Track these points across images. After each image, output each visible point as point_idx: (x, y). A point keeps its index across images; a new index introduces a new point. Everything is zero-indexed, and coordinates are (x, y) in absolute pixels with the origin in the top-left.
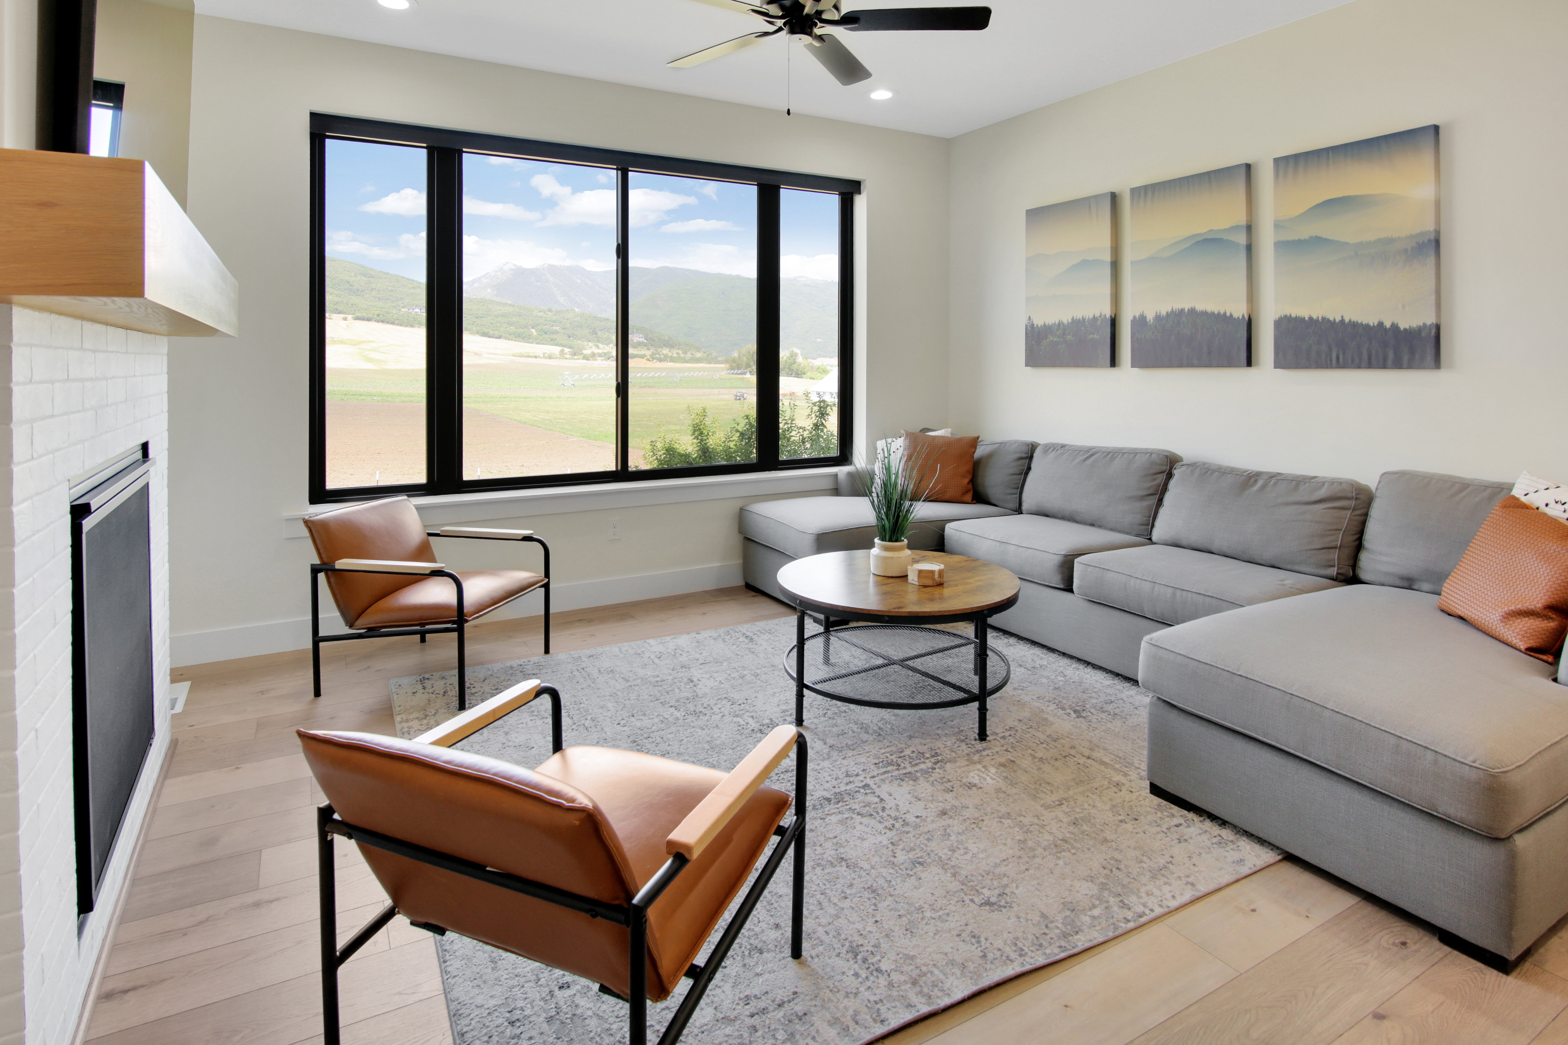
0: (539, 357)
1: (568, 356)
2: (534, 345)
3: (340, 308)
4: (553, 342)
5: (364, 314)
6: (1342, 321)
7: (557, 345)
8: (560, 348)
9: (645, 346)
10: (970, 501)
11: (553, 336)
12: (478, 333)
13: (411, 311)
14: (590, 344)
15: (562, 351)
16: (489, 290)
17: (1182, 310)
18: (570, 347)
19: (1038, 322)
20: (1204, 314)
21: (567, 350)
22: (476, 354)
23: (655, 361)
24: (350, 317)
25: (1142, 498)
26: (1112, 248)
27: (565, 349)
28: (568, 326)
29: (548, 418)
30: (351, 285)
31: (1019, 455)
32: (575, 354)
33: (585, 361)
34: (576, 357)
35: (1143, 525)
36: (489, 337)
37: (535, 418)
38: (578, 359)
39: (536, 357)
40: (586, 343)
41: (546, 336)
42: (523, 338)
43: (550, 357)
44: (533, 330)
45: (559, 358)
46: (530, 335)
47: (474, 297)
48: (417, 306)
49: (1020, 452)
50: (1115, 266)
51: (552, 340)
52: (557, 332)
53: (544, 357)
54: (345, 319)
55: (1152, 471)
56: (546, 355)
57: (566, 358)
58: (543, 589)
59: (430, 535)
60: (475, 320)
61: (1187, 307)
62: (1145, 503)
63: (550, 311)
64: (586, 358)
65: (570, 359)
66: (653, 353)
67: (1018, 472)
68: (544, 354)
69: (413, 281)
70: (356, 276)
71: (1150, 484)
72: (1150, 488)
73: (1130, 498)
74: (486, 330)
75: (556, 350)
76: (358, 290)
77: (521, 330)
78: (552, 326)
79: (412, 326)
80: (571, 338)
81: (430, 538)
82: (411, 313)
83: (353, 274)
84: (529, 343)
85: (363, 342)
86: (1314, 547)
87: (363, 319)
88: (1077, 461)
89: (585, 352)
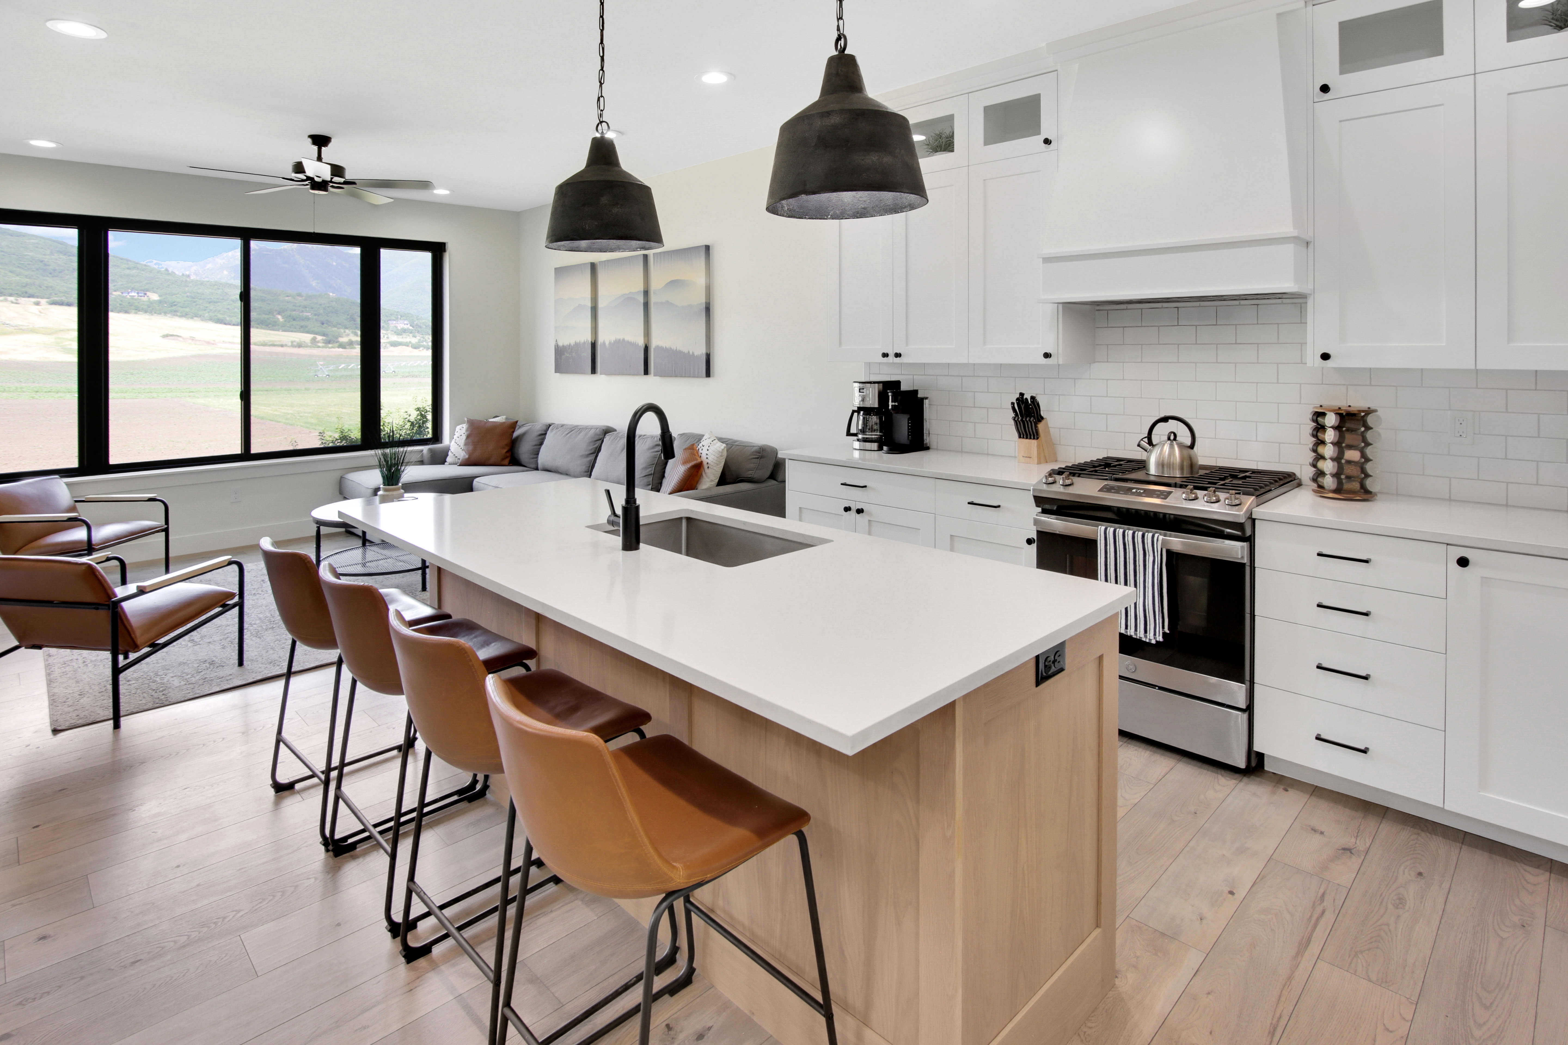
0: (286, 345)
1: (320, 345)
2: (281, 333)
3: (30, 291)
4: (304, 329)
5: (64, 299)
6: (676, 350)
7: (308, 332)
8: (311, 336)
9: (411, 333)
10: (507, 464)
11: (303, 323)
12: (211, 319)
13: (125, 295)
14: (347, 331)
15: (314, 339)
16: (225, 272)
17: (620, 339)
18: (324, 335)
19: (560, 344)
20: (628, 342)
21: (319, 338)
22: (208, 343)
23: (421, 349)
24: (43, 301)
25: (588, 455)
26: (592, 299)
27: (317, 336)
28: (321, 311)
29: (291, 412)
30: (46, 265)
31: (540, 432)
32: (329, 342)
33: (341, 350)
34: (330, 345)
35: (586, 472)
36: (225, 324)
37: (275, 413)
38: (332, 347)
39: (282, 346)
40: (342, 330)
41: (294, 323)
42: (267, 325)
43: (300, 346)
44: (279, 317)
45: (310, 347)
46: (275, 322)
47: (207, 279)
48: (133, 289)
49: (542, 431)
50: (594, 310)
51: (302, 327)
52: (308, 319)
53: (293, 346)
54: (38, 304)
55: (595, 439)
56: (295, 344)
57: (319, 347)
58: (164, 533)
59: (76, 501)
60: (208, 305)
61: (621, 338)
62: (589, 459)
63: (300, 295)
64: (342, 346)
65: (323, 347)
66: (420, 340)
67: (538, 444)
68: (292, 342)
69: (128, 260)
70: (52, 253)
71: (593, 447)
72: (592, 449)
73: (582, 456)
74: (221, 316)
75: (307, 337)
76: (55, 270)
77: (264, 316)
78: (303, 312)
79: (126, 312)
80: (325, 325)
81: (77, 504)
82: (125, 297)
83: (48, 252)
84: (273, 330)
85: (62, 331)
86: (642, 476)
87: (61, 304)
88: (564, 435)
89: (341, 340)
